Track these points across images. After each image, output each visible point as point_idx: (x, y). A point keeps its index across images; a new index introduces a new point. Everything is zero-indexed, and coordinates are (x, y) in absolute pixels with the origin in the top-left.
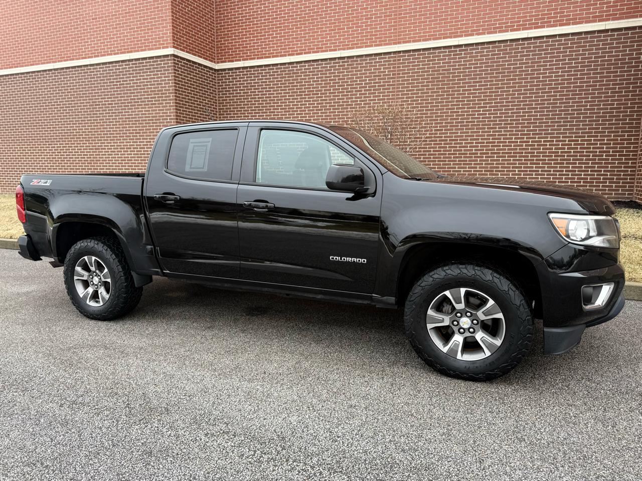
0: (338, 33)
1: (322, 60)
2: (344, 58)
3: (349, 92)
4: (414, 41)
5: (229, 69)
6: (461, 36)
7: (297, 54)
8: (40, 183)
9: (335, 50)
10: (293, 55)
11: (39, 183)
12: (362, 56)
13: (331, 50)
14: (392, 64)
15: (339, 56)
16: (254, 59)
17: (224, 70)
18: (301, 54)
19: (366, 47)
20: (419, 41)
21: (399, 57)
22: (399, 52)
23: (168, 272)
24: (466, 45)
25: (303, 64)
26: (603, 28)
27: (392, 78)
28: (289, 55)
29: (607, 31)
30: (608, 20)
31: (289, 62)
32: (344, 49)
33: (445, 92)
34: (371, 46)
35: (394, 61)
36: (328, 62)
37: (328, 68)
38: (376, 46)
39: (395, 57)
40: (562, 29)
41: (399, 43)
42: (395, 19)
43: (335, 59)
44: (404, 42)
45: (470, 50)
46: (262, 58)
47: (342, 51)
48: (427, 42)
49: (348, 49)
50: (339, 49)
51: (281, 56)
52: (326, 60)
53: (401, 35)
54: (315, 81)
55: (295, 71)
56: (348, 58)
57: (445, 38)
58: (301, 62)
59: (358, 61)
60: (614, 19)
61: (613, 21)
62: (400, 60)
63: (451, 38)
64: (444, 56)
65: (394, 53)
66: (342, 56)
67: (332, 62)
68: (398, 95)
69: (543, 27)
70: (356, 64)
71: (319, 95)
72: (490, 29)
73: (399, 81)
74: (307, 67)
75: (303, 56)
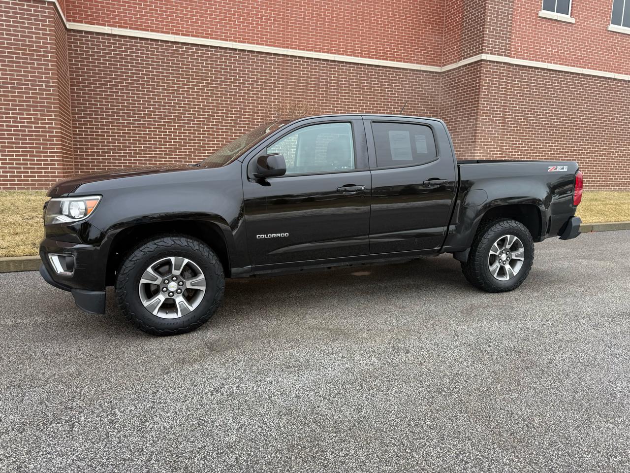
0: (229, 24)
1: (212, 47)
2: (235, 50)
3: (242, 83)
4: (300, 49)
5: (86, 32)
6: (335, 53)
7: (183, 35)
9: (226, 40)
10: (178, 34)
12: (253, 52)
13: (221, 39)
14: (281, 65)
15: (231, 47)
16: (126, 27)
17: (80, 32)
18: (188, 35)
19: (257, 44)
20: (303, 50)
21: (287, 60)
22: (287, 56)
24: (339, 62)
25: (190, 47)
27: (281, 78)
28: (173, 33)
29: (420, 71)
30: (421, 64)
31: (174, 40)
32: (235, 41)
34: (262, 44)
35: (282, 62)
36: (219, 50)
37: (219, 56)
38: (267, 45)
39: (284, 59)
40: (399, 64)
41: (287, 48)
42: (283, 25)
43: (226, 48)
44: (292, 48)
45: (342, 66)
46: (137, 29)
47: (234, 43)
48: (310, 52)
49: (239, 42)
50: (231, 41)
51: (162, 32)
52: (216, 47)
53: (288, 41)
54: (204, 67)
55: (180, 52)
56: (240, 50)
57: (323, 52)
58: (188, 44)
59: (249, 55)
60: (424, 64)
61: (423, 66)
62: (288, 63)
63: (328, 53)
64: (323, 67)
65: (283, 55)
66: (234, 48)
67: (223, 51)
68: (287, 94)
69: (387, 60)
70: (248, 58)
71: (209, 82)
72: (355, 53)
73: (288, 82)
74: (194, 50)
75: (190, 38)
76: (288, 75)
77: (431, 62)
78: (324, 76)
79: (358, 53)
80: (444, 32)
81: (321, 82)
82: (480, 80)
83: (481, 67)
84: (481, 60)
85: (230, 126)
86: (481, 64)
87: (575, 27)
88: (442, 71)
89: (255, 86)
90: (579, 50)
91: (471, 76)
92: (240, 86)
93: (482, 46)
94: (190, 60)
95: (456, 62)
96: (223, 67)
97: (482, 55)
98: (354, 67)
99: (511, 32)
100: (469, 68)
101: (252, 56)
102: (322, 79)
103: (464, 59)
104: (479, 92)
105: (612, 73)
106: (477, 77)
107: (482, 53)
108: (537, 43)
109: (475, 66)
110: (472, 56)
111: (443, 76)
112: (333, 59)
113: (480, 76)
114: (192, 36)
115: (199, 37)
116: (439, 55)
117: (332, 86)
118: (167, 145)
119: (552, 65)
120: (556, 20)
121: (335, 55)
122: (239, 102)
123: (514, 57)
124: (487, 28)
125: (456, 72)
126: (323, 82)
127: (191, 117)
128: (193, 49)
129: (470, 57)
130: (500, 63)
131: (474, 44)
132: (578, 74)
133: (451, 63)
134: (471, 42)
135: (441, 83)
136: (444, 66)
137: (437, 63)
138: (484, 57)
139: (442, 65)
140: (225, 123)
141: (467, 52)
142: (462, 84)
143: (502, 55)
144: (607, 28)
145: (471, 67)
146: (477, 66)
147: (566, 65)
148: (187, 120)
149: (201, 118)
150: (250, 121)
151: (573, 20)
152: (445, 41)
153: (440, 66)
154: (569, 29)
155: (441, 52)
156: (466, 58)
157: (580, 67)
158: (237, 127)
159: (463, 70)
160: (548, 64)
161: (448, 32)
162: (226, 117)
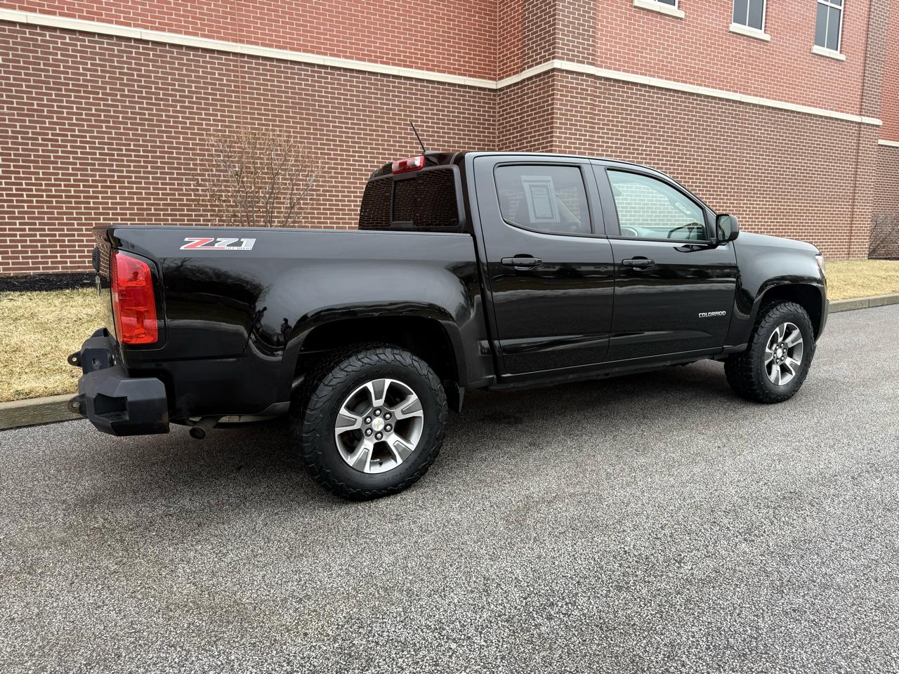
1: (101, 35)
2: (146, 42)
3: (162, 100)
4: (263, 45)
6: (325, 54)
7: (43, 12)
8: (216, 245)
9: (128, 25)
11: (212, 244)
12: (180, 46)
13: (118, 23)
14: (232, 71)
15: (139, 37)
18: (54, 13)
19: (186, 33)
20: (271, 46)
21: (241, 62)
22: (243, 55)
23: (509, 375)
24: (333, 68)
25: (58, 34)
26: (462, 83)
27: (233, 91)
29: (464, 86)
30: (465, 75)
31: (25, 21)
32: (146, 27)
33: (311, 124)
34: (196, 35)
35: (234, 66)
36: (115, 41)
37: (116, 52)
38: (204, 36)
39: (237, 61)
40: (430, 75)
41: (242, 42)
42: (232, 3)
43: (129, 39)
44: (249, 43)
45: (338, 75)
47: (143, 30)
48: (282, 51)
49: (153, 28)
50: (136, 26)
52: (110, 37)
53: (243, 31)
54: (89, 70)
55: (39, 43)
56: (154, 43)
57: (305, 51)
58: (54, 29)
59: (173, 53)
60: (470, 76)
61: (469, 78)
62: (244, 67)
63: (313, 52)
64: (305, 75)
65: (235, 54)
66: (144, 38)
67: (123, 43)
68: (246, 118)
69: (411, 67)
70: (171, 57)
71: (100, 96)
72: (359, 54)
73: (245, 98)
74: (67, 41)
75: (57, 18)
76: (245, 88)
77: (480, 73)
78: (308, 90)
79: (363, 55)
80: (498, 27)
81: (304, 99)
82: (553, 99)
83: (553, 80)
84: (553, 70)
85: (144, 172)
86: (554, 75)
87: (685, 24)
88: (499, 87)
89: (187, 104)
90: (691, 59)
91: (540, 94)
92: (159, 105)
93: (554, 48)
94: (59, 57)
95: (517, 73)
96: (126, 71)
97: (555, 60)
98: (358, 78)
99: (595, 28)
100: (536, 82)
101: (178, 53)
102: (306, 95)
103: (529, 67)
104: (552, 118)
105: (738, 94)
106: (548, 96)
107: (554, 58)
108: (633, 46)
109: (544, 79)
110: (540, 63)
111: (500, 95)
112: (321, 63)
113: (553, 95)
114: (62, 14)
115: (75, 17)
116: (492, 62)
117: (324, 106)
118: (23, 207)
119: (656, 79)
120: (659, 13)
121: (325, 57)
122: (159, 131)
123: (601, 67)
124: (560, 20)
125: (518, 89)
126: (308, 100)
127: (69, 158)
128: (65, 38)
129: (537, 64)
130: (582, 74)
131: (541, 44)
132: (692, 94)
133: (510, 75)
134: (537, 41)
135: (497, 107)
136: (501, 78)
137: (490, 74)
138: (557, 64)
139: (498, 77)
140: (135, 167)
141: (532, 56)
142: (528, 107)
143: (583, 63)
144: (728, 27)
145: (540, 81)
146: (549, 78)
147: (674, 80)
148: (62, 163)
149: (87, 159)
150: (182, 164)
151: (681, 14)
152: (500, 41)
153: (495, 79)
154: (677, 27)
155: (494, 58)
156: (532, 66)
157: (694, 84)
158: (156, 173)
159: (528, 85)
160: (650, 78)
161: (503, 26)
162: (136, 156)
